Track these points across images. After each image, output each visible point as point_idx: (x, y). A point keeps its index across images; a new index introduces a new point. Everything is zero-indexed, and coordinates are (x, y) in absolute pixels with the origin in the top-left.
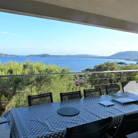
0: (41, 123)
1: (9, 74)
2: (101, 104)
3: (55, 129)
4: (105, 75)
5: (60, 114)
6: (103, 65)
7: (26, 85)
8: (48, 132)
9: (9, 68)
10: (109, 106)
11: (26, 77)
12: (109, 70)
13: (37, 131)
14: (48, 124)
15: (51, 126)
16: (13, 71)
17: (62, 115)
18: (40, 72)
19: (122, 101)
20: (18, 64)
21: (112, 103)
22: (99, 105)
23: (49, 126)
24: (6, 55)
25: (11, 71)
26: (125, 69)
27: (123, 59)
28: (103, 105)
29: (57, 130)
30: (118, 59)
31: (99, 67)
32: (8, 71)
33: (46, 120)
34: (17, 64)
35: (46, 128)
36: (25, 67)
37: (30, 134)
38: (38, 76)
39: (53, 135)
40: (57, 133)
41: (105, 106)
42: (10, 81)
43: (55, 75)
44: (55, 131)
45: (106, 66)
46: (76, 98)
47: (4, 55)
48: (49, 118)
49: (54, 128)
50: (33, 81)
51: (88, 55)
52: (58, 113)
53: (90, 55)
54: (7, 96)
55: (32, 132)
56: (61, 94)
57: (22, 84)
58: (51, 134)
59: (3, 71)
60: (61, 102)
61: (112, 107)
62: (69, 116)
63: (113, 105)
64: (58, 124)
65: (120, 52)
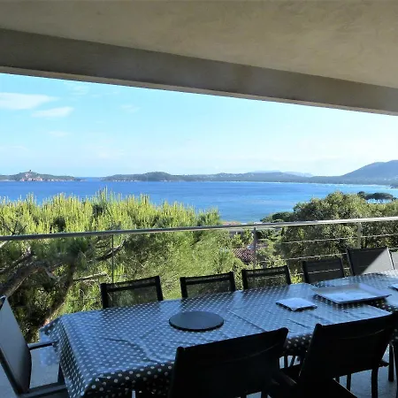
0: (129, 344)
1: (55, 231)
2: (281, 305)
3: (158, 357)
4: (327, 231)
5: (175, 327)
6: (320, 202)
7: (99, 259)
8: (142, 362)
9: (55, 215)
10: (300, 310)
11: (99, 239)
12: (337, 216)
13: (118, 359)
14: (143, 347)
15: (151, 350)
16: (67, 223)
17: (180, 329)
18: (139, 225)
19: (339, 298)
20: (80, 204)
21: (310, 304)
22: (277, 307)
23: (146, 350)
24: (46, 178)
25: (60, 223)
26: (384, 213)
27: (386, 183)
28: (285, 307)
29: (163, 359)
30: (369, 183)
31: (306, 207)
32: (52, 221)
33: (141, 338)
34: (76, 202)
35: (138, 355)
36: (98, 210)
37: (102, 365)
38: (134, 236)
39: (153, 368)
40: (163, 365)
41: (290, 310)
42: (59, 248)
43: (180, 233)
44: (159, 361)
45: (327, 205)
46: (222, 290)
47: (41, 176)
48: (148, 333)
49: (158, 354)
50: (118, 250)
51: (280, 173)
52: (172, 325)
53: (286, 174)
54: (51, 288)
55: (107, 362)
56: (183, 280)
57: (87, 256)
58: (149, 366)
59: (40, 222)
60: (182, 301)
61: (309, 311)
62: (197, 331)
63: (311, 308)
64: (168, 347)
65: (374, 164)
